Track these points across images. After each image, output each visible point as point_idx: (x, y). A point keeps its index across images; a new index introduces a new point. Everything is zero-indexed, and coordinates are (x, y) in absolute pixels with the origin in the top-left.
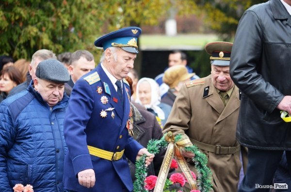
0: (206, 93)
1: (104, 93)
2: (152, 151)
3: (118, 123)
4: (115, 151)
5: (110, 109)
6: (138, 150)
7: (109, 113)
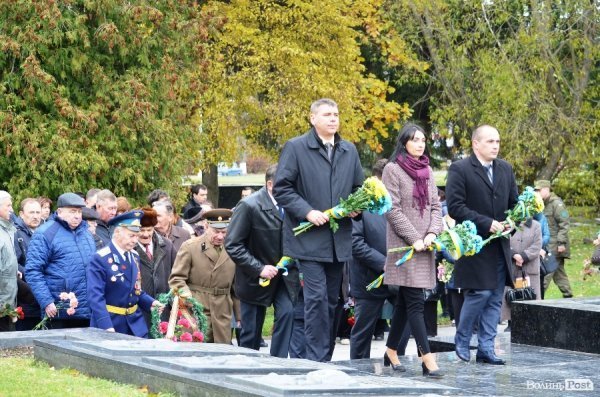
0: (203, 248)
1: (114, 263)
2: (163, 302)
3: (128, 285)
4: (128, 307)
5: (120, 275)
6: (151, 302)
7: (119, 278)
